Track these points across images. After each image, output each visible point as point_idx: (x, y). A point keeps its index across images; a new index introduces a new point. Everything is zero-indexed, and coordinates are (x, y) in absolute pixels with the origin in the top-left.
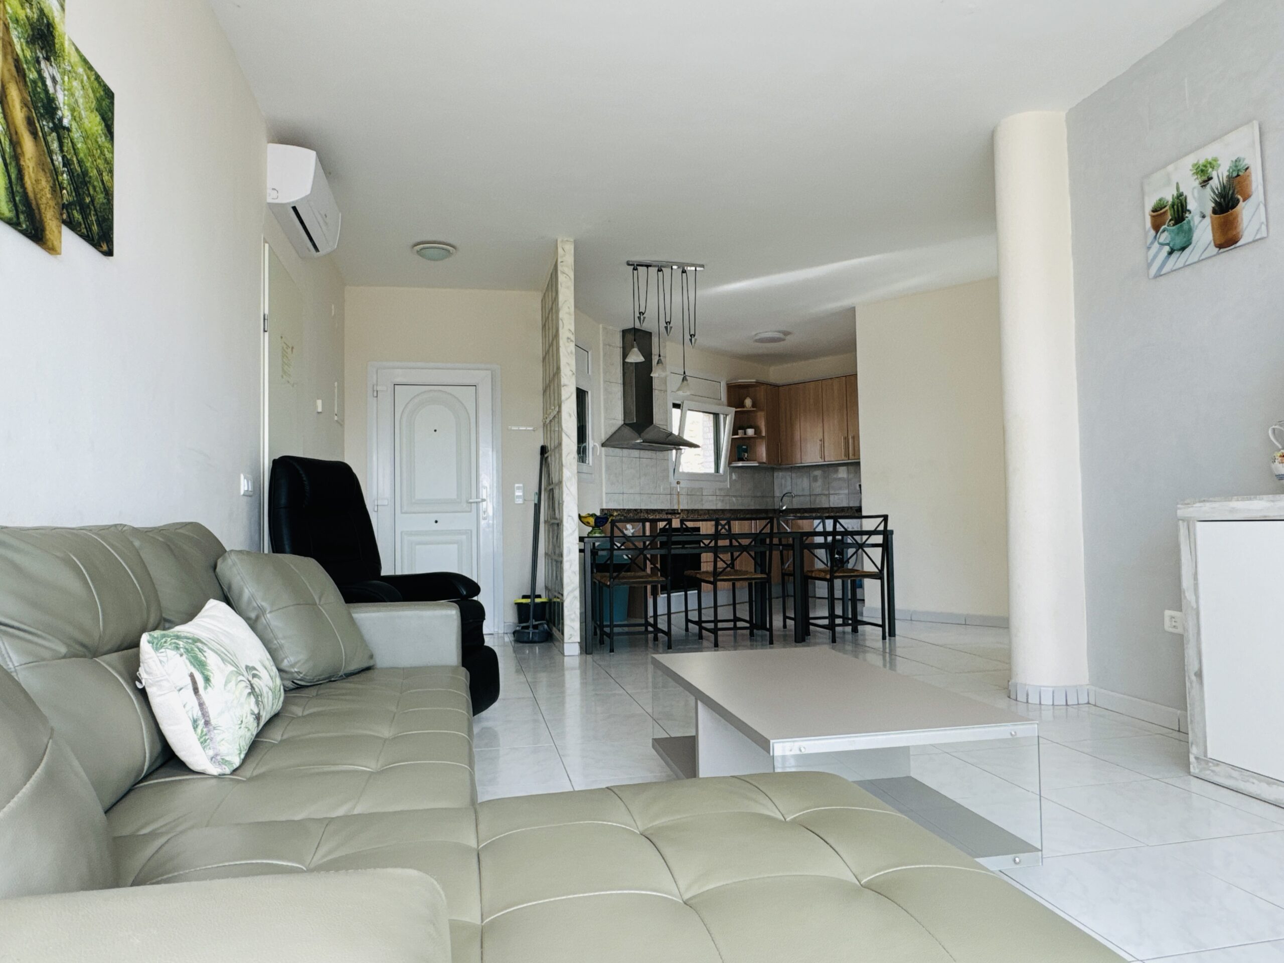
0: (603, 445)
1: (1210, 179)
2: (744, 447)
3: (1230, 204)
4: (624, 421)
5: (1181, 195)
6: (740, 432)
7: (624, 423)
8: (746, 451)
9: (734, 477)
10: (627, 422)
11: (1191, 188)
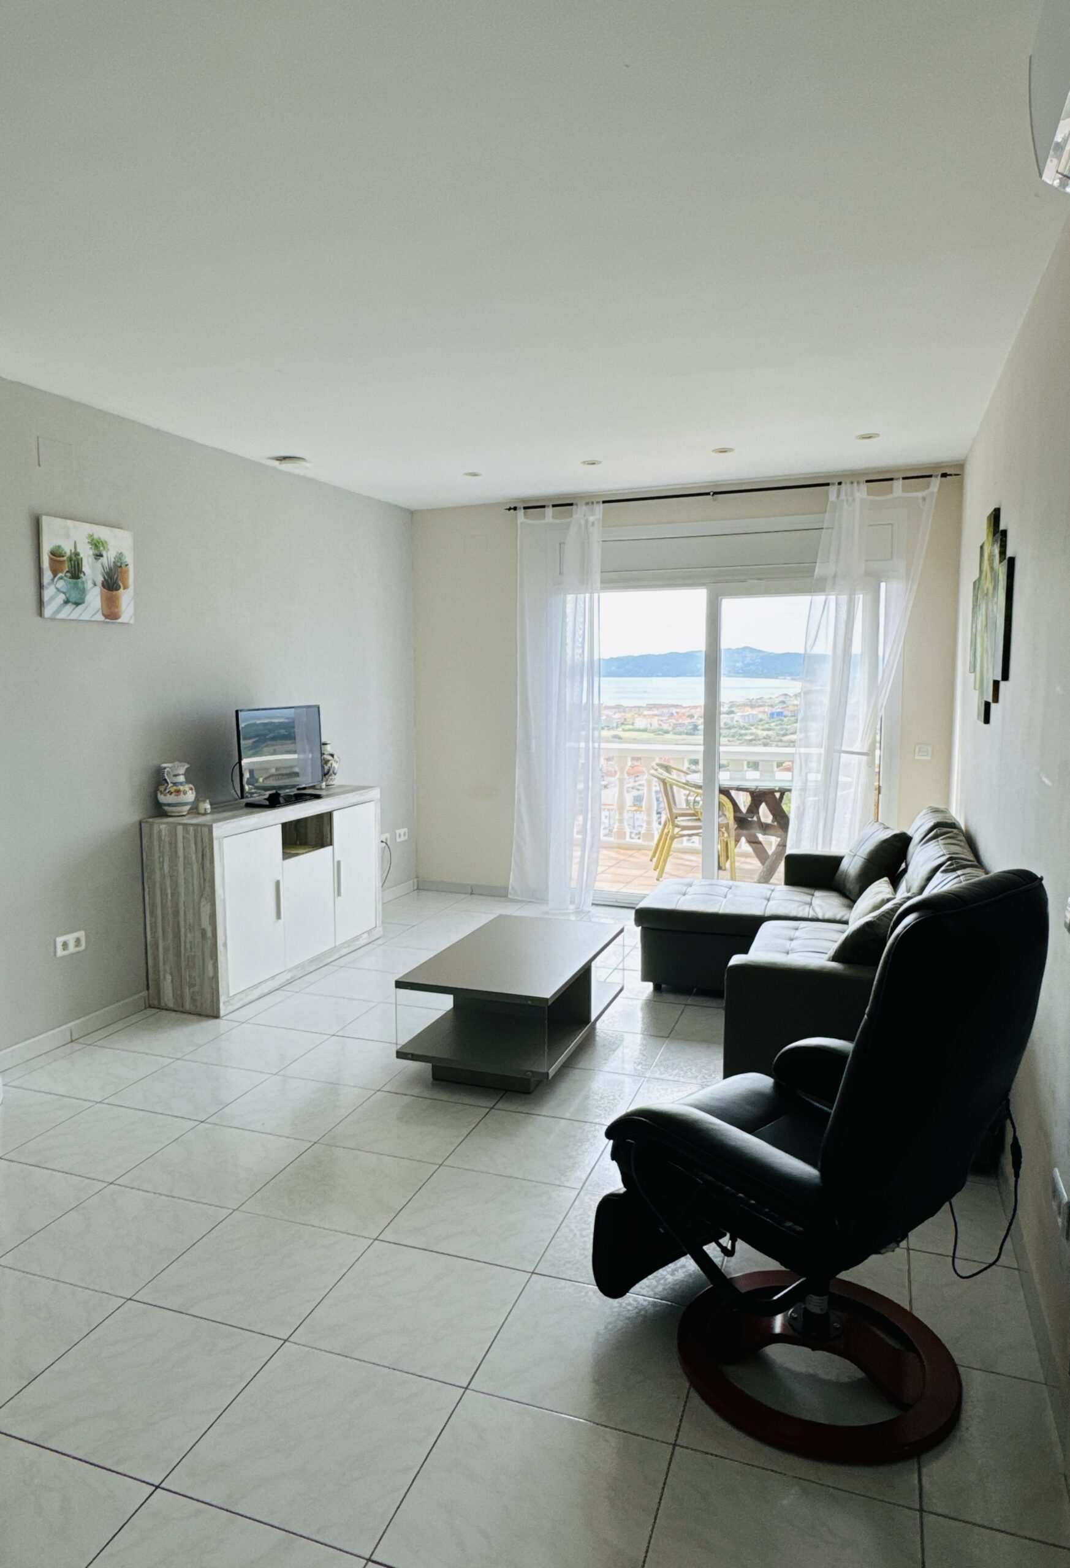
1: (101, 556)
3: (115, 586)
5: (77, 554)
11: (86, 554)
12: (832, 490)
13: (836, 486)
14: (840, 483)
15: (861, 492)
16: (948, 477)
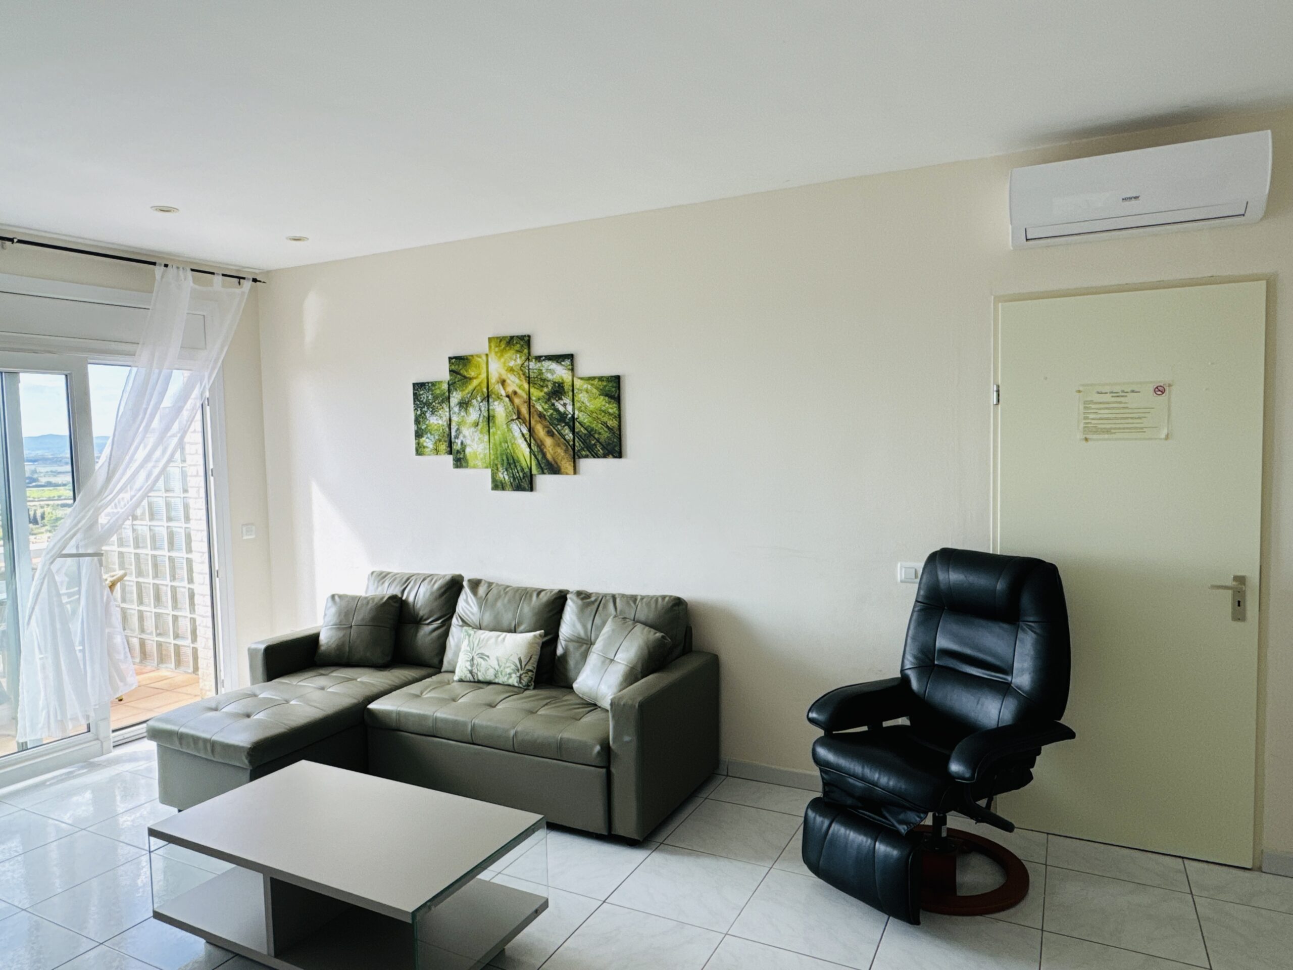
12: (158, 270)
13: (163, 268)
14: (166, 266)
15: (188, 280)
16: (258, 283)
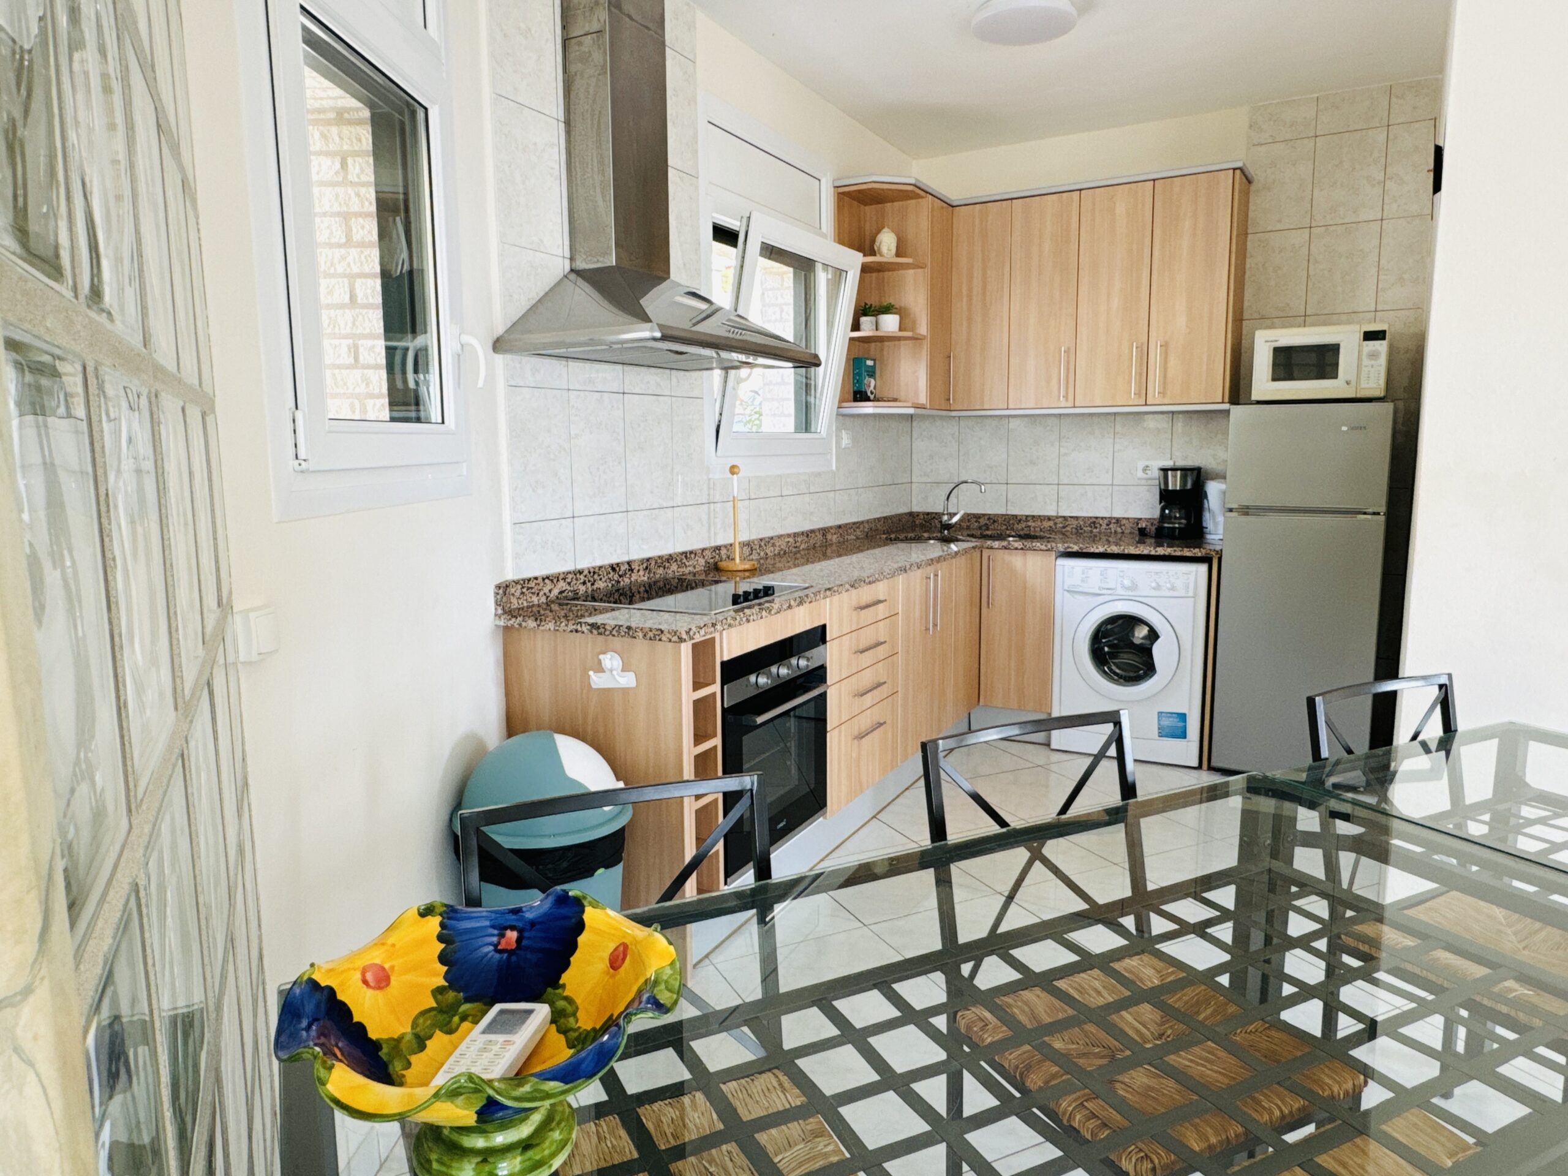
0: (498, 345)
2: (870, 363)
4: (572, 259)
6: (865, 320)
7: (572, 270)
8: (872, 373)
9: (846, 441)
10: (581, 265)
